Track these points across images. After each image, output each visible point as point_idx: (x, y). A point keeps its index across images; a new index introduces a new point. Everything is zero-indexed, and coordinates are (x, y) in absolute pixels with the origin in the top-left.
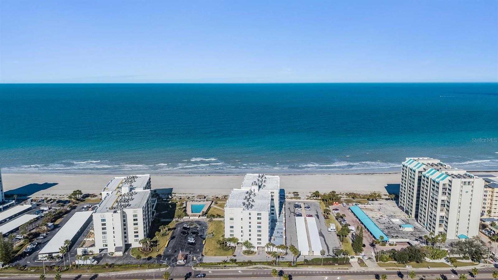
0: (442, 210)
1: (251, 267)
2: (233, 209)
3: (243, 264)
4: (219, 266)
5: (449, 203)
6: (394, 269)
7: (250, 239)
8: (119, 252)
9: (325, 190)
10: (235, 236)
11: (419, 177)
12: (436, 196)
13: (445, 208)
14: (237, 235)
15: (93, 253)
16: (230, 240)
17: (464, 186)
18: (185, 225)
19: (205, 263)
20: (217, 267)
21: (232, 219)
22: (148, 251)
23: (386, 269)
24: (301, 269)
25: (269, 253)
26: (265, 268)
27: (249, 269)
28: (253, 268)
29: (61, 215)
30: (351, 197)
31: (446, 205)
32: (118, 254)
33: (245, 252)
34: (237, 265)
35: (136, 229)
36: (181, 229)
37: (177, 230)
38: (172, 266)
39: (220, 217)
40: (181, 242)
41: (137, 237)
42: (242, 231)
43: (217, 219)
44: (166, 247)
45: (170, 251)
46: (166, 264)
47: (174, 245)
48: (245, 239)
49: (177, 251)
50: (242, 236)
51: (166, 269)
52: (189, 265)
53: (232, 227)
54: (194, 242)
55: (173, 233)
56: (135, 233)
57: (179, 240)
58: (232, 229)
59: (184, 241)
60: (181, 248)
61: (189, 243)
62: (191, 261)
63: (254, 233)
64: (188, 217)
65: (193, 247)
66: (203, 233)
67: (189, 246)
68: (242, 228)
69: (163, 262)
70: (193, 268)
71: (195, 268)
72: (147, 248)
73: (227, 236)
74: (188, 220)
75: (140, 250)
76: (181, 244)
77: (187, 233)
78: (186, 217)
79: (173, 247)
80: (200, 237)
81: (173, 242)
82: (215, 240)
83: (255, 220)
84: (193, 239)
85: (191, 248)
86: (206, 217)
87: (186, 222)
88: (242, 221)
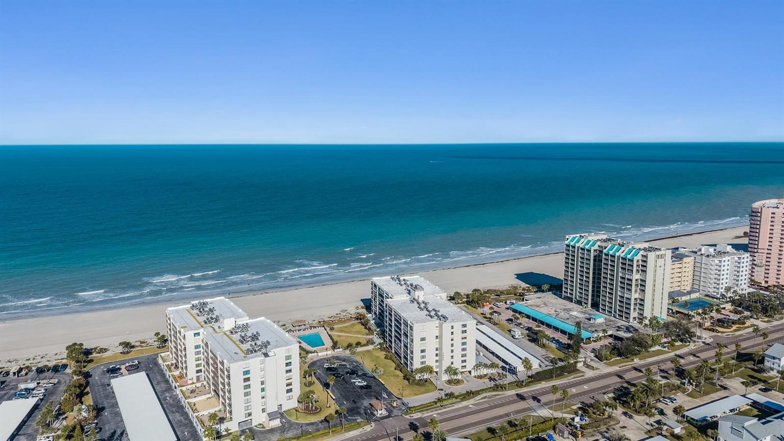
0: (636, 291)
1: (480, 398)
2: (425, 324)
3: (464, 397)
4: (435, 406)
5: (645, 281)
6: (625, 366)
7: (452, 363)
8: (274, 420)
9: (465, 290)
10: (428, 363)
11: (594, 256)
12: (629, 276)
13: (638, 288)
14: (431, 361)
15: (229, 432)
16: (422, 370)
17: (658, 260)
18: (325, 364)
19: (414, 407)
20: (433, 408)
21: (423, 339)
22: (314, 410)
23: (620, 367)
24: (536, 387)
25: (480, 377)
26: (495, 395)
27: (477, 402)
28: (482, 399)
29: (83, 389)
30: (493, 295)
31: (642, 284)
32: (275, 424)
33: (450, 382)
34: (458, 400)
35: (289, 379)
36: (323, 372)
37: (319, 373)
38: (375, 421)
39: (361, 346)
40: (346, 388)
41: (290, 392)
42: (437, 355)
43: (360, 349)
44: (334, 399)
45: (345, 403)
46: (363, 420)
47: (341, 395)
48: (446, 364)
49: (356, 401)
50: (437, 361)
51: (372, 426)
52: (396, 413)
53: (423, 351)
54: (365, 384)
55: (318, 379)
56: (287, 385)
57: (339, 386)
58: (423, 354)
59: (348, 386)
60: (357, 395)
61: (362, 387)
62: (392, 408)
63: (458, 353)
64: (315, 354)
65: (373, 391)
66: (363, 371)
67: (364, 390)
68: (437, 350)
69: (356, 419)
70: (407, 417)
71: (410, 416)
72: (312, 406)
73: (417, 365)
74: (318, 358)
75: (301, 411)
76: (349, 391)
77: (342, 375)
78: (313, 354)
79: (343, 397)
80: (364, 376)
81: (334, 391)
82: (392, 376)
83: (458, 335)
84: (360, 380)
85: (371, 392)
86: (341, 349)
87: (318, 361)
88: (438, 340)
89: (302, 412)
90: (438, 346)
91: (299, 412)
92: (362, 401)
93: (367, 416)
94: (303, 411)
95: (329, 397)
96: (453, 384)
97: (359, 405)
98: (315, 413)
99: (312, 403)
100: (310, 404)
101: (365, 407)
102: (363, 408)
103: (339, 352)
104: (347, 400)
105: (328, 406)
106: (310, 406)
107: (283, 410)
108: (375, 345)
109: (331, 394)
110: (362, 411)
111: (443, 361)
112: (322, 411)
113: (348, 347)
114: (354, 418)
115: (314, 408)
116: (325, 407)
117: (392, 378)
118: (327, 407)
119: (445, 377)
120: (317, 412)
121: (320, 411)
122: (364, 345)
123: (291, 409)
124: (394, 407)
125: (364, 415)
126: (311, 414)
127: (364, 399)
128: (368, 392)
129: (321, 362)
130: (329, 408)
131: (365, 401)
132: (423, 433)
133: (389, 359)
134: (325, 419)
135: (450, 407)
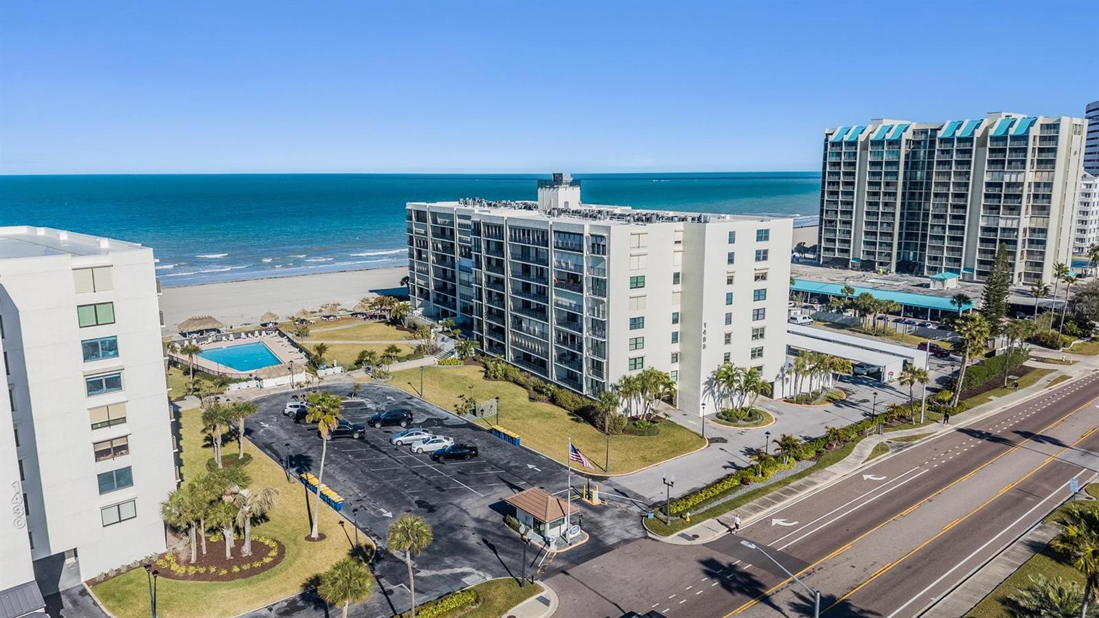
0: (1027, 212)
1: (867, 453)
3: (820, 453)
4: (751, 486)
5: (1049, 186)
7: (727, 359)
10: (649, 364)
14: (659, 357)
16: (629, 387)
17: (1074, 137)
21: (637, 282)
22: (249, 560)
25: (806, 399)
34: (806, 463)
35: (109, 423)
36: (282, 427)
37: (267, 432)
38: (548, 573)
39: (400, 360)
40: (377, 465)
41: (120, 486)
42: (675, 337)
43: (395, 367)
44: (336, 507)
45: (390, 515)
46: (489, 578)
47: (365, 488)
48: (710, 363)
49: (433, 502)
50: (675, 358)
51: (546, 602)
52: (618, 531)
53: (636, 323)
54: (449, 443)
55: (266, 447)
56: (100, 455)
57: (351, 462)
58: (637, 333)
59: (385, 457)
60: (429, 483)
61: (436, 457)
62: (591, 514)
63: (743, 325)
64: (253, 383)
65: (484, 465)
66: (428, 413)
67: (453, 465)
68: (675, 321)
69: (457, 578)
70: (673, 539)
71: (683, 536)
72: (239, 543)
73: (617, 369)
74: (263, 395)
75: (181, 570)
76: (396, 473)
77: (356, 428)
78: (243, 385)
79: (376, 495)
80: (436, 424)
81: (332, 477)
82: (529, 417)
83: (746, 266)
84: (426, 436)
85: (480, 467)
86: (338, 370)
87: (263, 400)
88: (678, 287)
89: (186, 577)
90: (678, 309)
91: (168, 574)
92: (457, 501)
93: (505, 559)
94: (192, 570)
95: (315, 499)
96: (740, 422)
97: (449, 515)
98: (253, 572)
99: (238, 530)
100: (230, 534)
101: (478, 520)
102: (471, 524)
103: (332, 375)
104: (395, 499)
105: (315, 535)
106: (230, 544)
107: (84, 578)
108: (442, 353)
109: (323, 488)
110: (474, 540)
111: (703, 351)
112: (287, 557)
113: (359, 363)
114: (447, 572)
115: (246, 550)
116: (301, 538)
117: (535, 422)
118: (309, 538)
119: (709, 406)
120: (265, 568)
121: (276, 561)
122: (409, 358)
123: (129, 568)
124: (599, 510)
125: (487, 552)
126: (231, 577)
127: (459, 492)
128: (468, 468)
129: (274, 402)
130: (318, 544)
131: (470, 500)
132: (798, 601)
133: (501, 380)
134: (303, 596)
135: (800, 488)
